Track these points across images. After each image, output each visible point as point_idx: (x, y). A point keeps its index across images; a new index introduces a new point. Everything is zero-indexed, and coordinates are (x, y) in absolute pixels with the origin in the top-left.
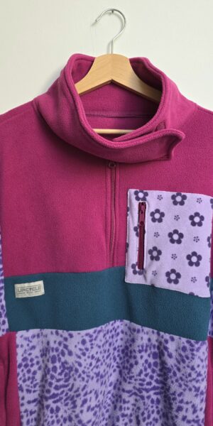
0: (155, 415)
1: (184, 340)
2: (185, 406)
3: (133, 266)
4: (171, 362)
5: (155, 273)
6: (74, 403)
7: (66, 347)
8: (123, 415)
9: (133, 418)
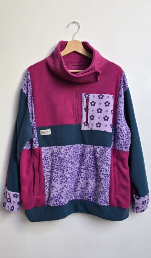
0: (93, 176)
1: (102, 147)
2: (103, 169)
3: (84, 123)
4: (98, 155)
5: (92, 125)
6: (64, 171)
7: (60, 151)
8: (81, 177)
9: (85, 178)
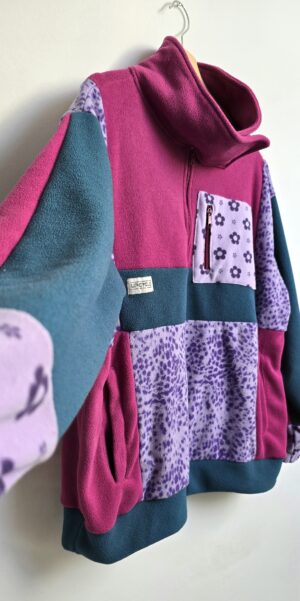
0: (221, 397)
1: (245, 324)
2: (248, 377)
3: (201, 267)
4: (235, 345)
5: (221, 271)
6: (180, 393)
7: (174, 341)
8: (197, 404)
9: (204, 405)
